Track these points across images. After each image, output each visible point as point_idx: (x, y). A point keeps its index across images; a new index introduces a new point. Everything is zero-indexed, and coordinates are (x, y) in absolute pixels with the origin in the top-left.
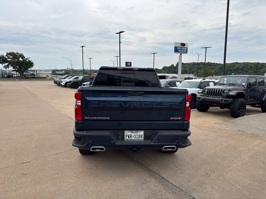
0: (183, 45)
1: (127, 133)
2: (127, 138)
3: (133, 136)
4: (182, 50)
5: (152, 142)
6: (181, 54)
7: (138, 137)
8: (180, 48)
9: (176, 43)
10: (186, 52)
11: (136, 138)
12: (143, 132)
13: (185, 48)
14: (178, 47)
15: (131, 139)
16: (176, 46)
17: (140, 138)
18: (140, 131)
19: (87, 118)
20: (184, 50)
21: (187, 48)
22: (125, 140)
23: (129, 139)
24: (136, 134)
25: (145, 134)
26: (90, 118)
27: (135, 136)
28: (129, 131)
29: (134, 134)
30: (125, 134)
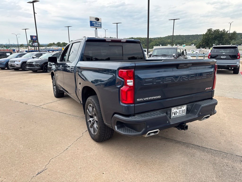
0: (98, 19)
1: (174, 110)
2: (173, 115)
3: (178, 113)
4: (97, 24)
5: (197, 115)
6: (96, 29)
7: (181, 113)
8: (95, 23)
9: (90, 17)
10: (100, 26)
11: (180, 114)
12: (185, 107)
13: (99, 22)
14: (93, 21)
15: (176, 115)
16: (91, 20)
17: (183, 113)
18: (183, 106)
19: (139, 100)
20: (99, 24)
21: (101, 23)
22: (171, 118)
23: (175, 116)
24: (180, 110)
25: (187, 108)
26: (142, 100)
27: (179, 112)
28: (175, 108)
29: (179, 110)
30: (172, 111)
